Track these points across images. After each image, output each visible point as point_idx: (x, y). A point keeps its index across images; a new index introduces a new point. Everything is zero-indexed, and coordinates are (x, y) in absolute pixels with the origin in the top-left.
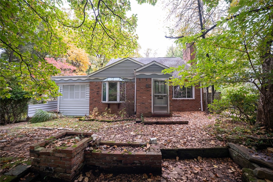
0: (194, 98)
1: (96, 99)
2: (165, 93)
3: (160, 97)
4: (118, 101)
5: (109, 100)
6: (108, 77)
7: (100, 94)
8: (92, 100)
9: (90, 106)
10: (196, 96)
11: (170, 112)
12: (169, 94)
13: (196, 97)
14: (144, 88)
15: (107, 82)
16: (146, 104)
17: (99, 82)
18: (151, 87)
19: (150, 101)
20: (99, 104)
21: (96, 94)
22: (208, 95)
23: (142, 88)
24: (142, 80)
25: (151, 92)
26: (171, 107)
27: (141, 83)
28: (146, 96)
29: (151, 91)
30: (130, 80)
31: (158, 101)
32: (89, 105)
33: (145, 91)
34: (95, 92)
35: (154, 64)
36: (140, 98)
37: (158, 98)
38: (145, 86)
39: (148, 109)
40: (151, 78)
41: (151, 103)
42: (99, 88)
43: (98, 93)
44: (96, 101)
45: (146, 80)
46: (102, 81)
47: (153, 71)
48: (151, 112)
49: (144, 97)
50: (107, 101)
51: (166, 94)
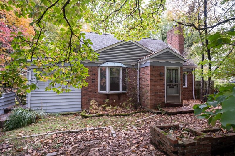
0: (186, 86)
1: (91, 89)
2: (175, 83)
3: (171, 86)
4: (121, 91)
5: (111, 90)
6: (108, 62)
7: (96, 82)
8: (86, 89)
9: (82, 98)
10: (189, 84)
11: (181, 101)
12: (181, 83)
13: (188, 86)
14: (158, 77)
15: (108, 67)
16: (159, 94)
17: (94, 67)
18: (164, 76)
19: (163, 90)
20: (95, 95)
21: (91, 82)
22: (203, 84)
23: (156, 77)
24: (156, 68)
25: (164, 81)
26: (182, 96)
27: (154, 71)
28: (159, 86)
29: (164, 79)
30: (133, 65)
31: (170, 90)
32: (80, 97)
33: (159, 79)
34: (89, 79)
35: (168, 51)
36: (154, 87)
37: (170, 87)
38: (158, 74)
39: (162, 99)
40: (164, 66)
41: (165, 93)
42: (94, 74)
43: (94, 81)
44: (90, 91)
45: (160, 68)
46: (98, 65)
47: (167, 58)
48: (164, 102)
49: (158, 86)
50: (108, 91)
51: (178, 82)
